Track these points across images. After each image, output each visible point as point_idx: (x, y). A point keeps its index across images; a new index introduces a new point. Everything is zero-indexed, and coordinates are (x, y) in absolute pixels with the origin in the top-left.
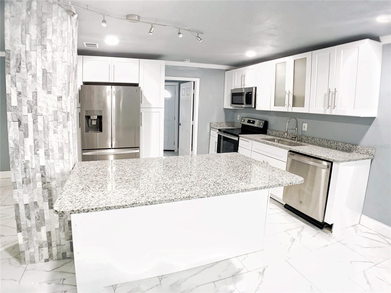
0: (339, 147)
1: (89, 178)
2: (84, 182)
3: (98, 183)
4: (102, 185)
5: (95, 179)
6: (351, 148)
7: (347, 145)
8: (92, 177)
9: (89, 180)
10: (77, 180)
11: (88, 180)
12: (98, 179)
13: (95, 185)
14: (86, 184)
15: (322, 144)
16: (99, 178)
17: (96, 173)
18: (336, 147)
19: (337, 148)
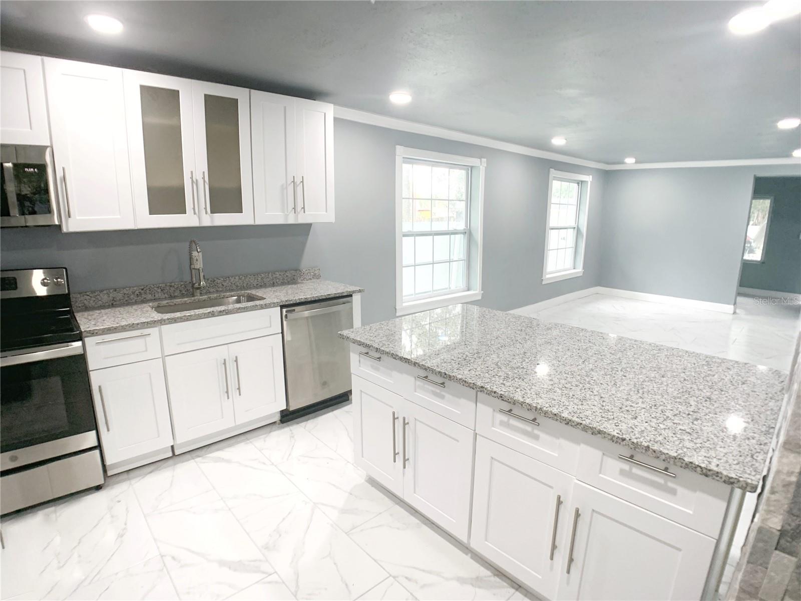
0: (278, 280)
1: (725, 399)
2: (740, 395)
3: (711, 383)
4: (705, 379)
5: (714, 393)
6: (294, 276)
7: (288, 274)
8: (720, 399)
9: (727, 395)
10: (754, 404)
11: (729, 396)
12: (708, 389)
13: (719, 382)
14: (737, 390)
15: (247, 284)
16: (705, 391)
17: (704, 406)
18: (272, 282)
19: (274, 283)
